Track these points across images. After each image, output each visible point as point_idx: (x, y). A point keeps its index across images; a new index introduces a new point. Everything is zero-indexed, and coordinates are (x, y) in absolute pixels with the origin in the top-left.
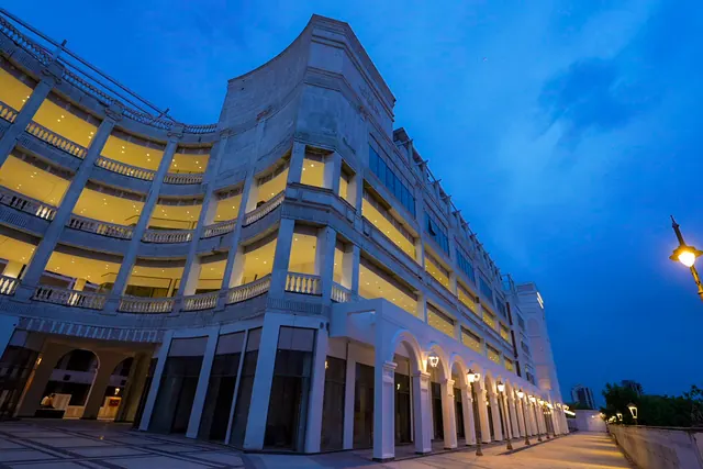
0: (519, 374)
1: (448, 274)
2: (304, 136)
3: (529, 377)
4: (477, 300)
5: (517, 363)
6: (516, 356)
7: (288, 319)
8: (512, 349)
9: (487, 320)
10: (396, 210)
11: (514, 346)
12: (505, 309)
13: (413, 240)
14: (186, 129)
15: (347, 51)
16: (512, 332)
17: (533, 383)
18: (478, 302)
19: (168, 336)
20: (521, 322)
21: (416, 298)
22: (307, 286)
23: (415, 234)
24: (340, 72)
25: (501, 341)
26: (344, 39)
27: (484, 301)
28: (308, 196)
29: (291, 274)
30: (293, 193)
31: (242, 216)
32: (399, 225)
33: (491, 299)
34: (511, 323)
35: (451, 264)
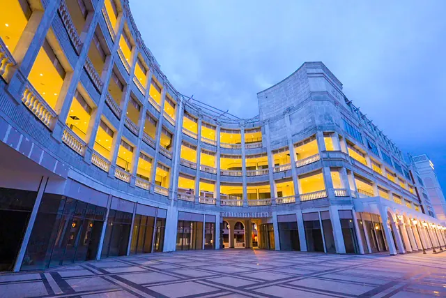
0: (423, 212)
1: (379, 166)
2: (321, 127)
3: (431, 214)
4: (395, 175)
5: (421, 206)
6: (420, 201)
7: (340, 208)
8: (417, 198)
9: (401, 184)
10: (357, 146)
11: (418, 196)
12: (409, 175)
13: (364, 155)
14: (246, 122)
15: (325, 77)
16: (416, 188)
17: (433, 216)
18: (396, 176)
19: (274, 214)
20: (420, 181)
21: (371, 184)
22: (342, 193)
23: (364, 152)
24: (325, 90)
25: (410, 195)
26: (322, 71)
27: (399, 175)
28: (331, 155)
29: (335, 189)
30: (325, 155)
31: (293, 162)
32: (358, 151)
33: (401, 172)
34: (414, 183)
35: (381, 161)
